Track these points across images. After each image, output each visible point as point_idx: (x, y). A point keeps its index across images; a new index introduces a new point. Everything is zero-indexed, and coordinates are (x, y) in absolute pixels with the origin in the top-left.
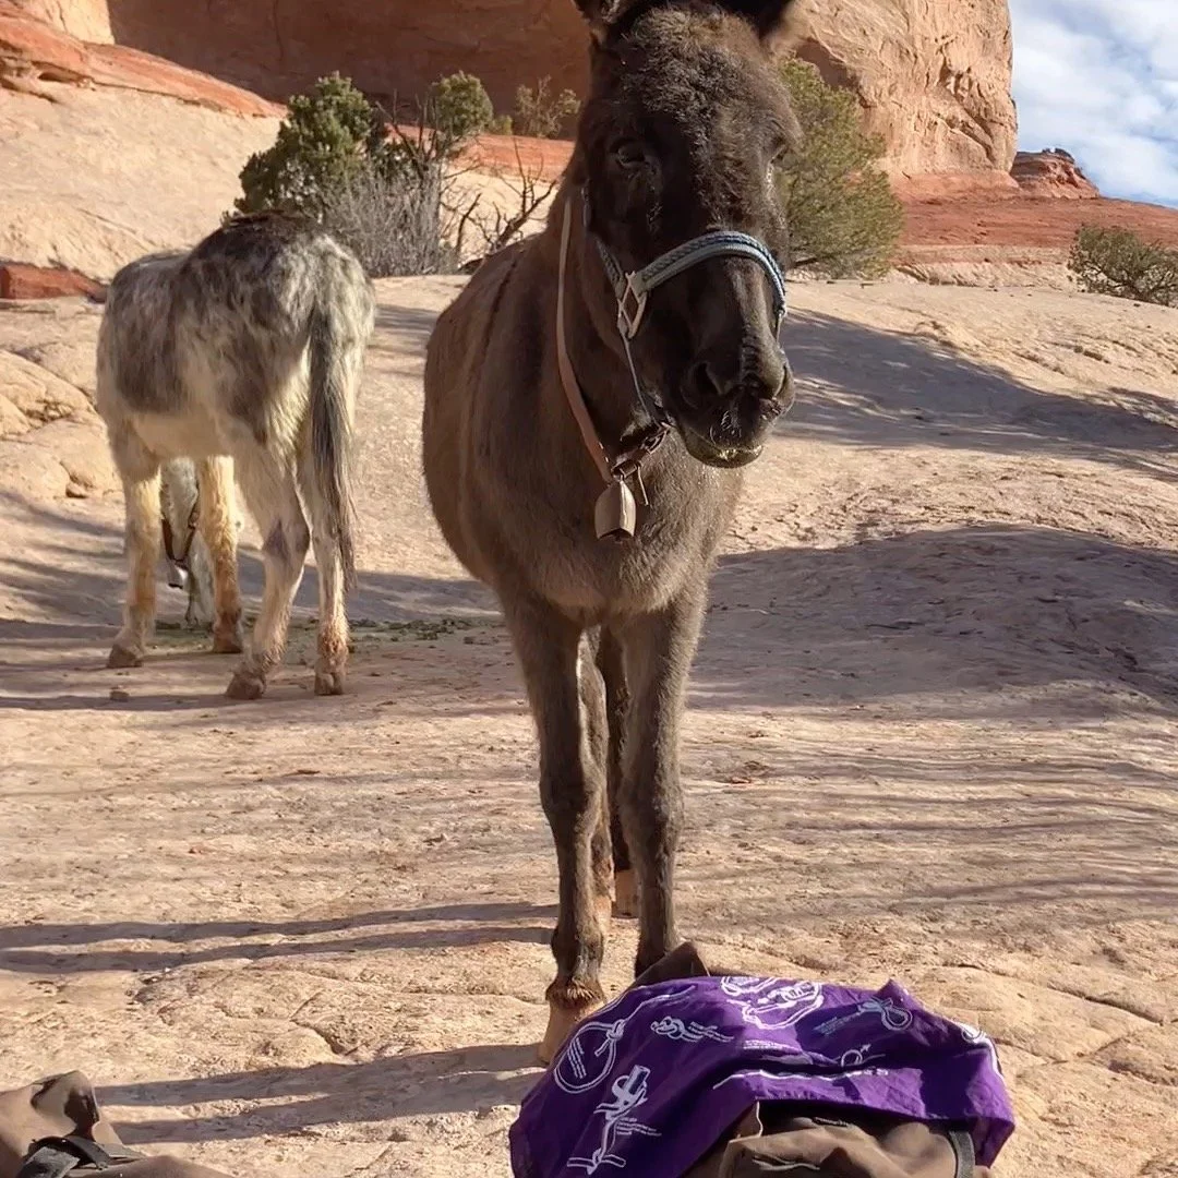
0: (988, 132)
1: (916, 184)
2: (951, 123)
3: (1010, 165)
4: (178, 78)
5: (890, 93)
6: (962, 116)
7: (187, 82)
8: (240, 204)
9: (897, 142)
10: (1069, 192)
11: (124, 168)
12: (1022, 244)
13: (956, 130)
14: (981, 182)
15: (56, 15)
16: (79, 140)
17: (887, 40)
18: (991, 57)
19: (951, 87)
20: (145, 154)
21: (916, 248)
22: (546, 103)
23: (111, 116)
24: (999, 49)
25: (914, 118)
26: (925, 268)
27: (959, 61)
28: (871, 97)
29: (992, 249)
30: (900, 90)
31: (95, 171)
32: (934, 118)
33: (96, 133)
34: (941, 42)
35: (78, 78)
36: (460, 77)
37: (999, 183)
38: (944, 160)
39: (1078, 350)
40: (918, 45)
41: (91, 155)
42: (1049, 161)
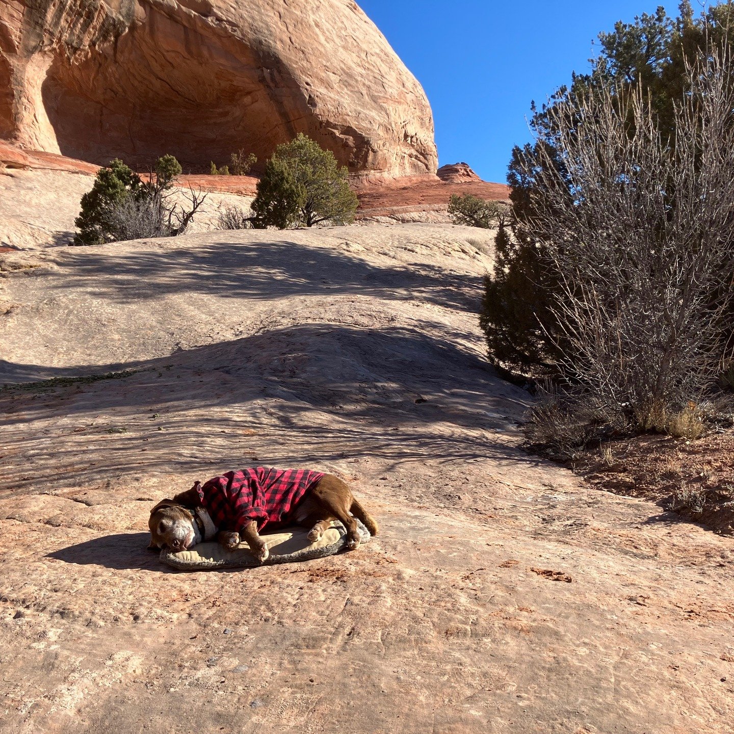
0: (425, 158)
1: (398, 181)
2: (410, 156)
3: (436, 171)
4: (69, 163)
5: (384, 146)
6: (415, 153)
7: (72, 164)
8: (81, 214)
9: (388, 165)
10: (468, 179)
11: (42, 202)
12: (438, 203)
13: (413, 159)
14: (425, 179)
15: (34, 138)
16: (22, 192)
17: (380, 125)
18: (425, 128)
19: (409, 141)
20: (52, 196)
21: (395, 208)
22: (244, 160)
23: (39, 181)
24: (428, 125)
25: (395, 155)
26: (399, 216)
27: (411, 131)
28: (376, 148)
29: (425, 206)
30: (388, 145)
31: (29, 204)
32: (403, 154)
33: (31, 189)
34: (403, 124)
35: (23, 167)
36: (167, 156)
37: (432, 178)
38: (409, 171)
39: (405, 249)
40: (393, 125)
41: (27, 198)
42: (459, 168)
